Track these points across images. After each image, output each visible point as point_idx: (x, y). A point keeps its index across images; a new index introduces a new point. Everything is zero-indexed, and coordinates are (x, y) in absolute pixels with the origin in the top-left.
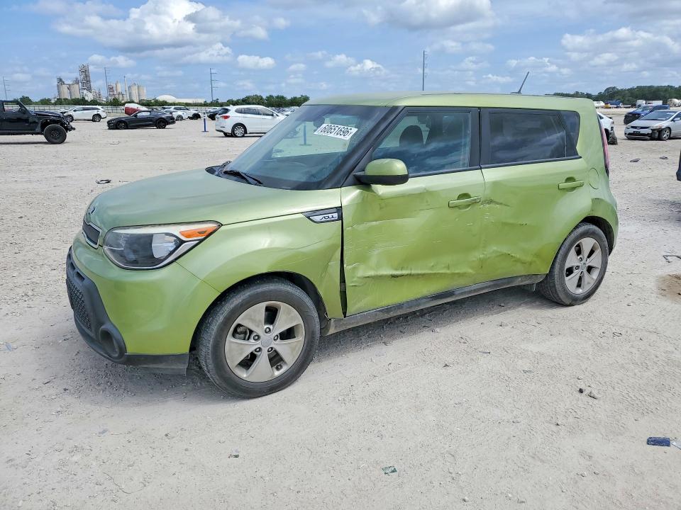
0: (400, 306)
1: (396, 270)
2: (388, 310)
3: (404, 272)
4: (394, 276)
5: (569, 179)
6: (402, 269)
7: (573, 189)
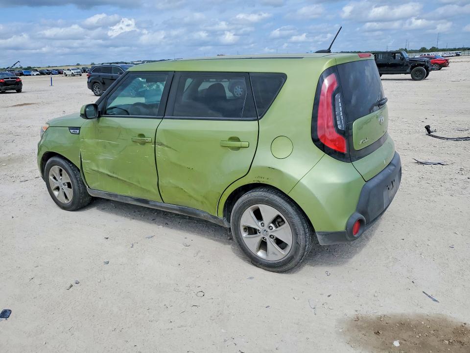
0: (116, 196)
1: (111, 172)
2: (110, 195)
3: (114, 175)
4: (109, 176)
5: (233, 139)
6: (113, 173)
7: (238, 148)
